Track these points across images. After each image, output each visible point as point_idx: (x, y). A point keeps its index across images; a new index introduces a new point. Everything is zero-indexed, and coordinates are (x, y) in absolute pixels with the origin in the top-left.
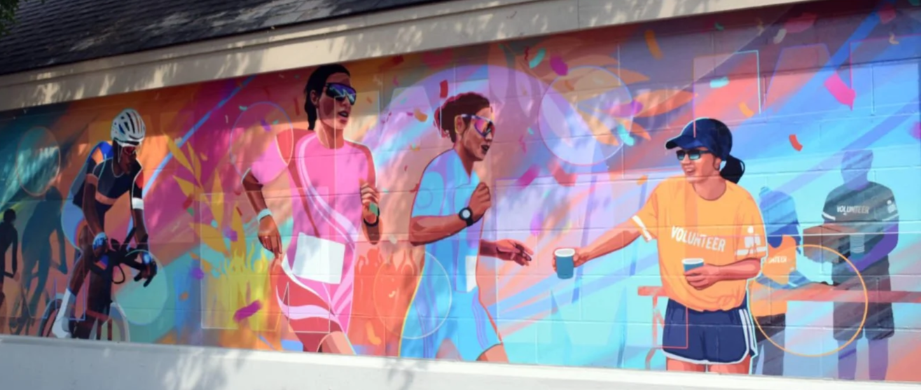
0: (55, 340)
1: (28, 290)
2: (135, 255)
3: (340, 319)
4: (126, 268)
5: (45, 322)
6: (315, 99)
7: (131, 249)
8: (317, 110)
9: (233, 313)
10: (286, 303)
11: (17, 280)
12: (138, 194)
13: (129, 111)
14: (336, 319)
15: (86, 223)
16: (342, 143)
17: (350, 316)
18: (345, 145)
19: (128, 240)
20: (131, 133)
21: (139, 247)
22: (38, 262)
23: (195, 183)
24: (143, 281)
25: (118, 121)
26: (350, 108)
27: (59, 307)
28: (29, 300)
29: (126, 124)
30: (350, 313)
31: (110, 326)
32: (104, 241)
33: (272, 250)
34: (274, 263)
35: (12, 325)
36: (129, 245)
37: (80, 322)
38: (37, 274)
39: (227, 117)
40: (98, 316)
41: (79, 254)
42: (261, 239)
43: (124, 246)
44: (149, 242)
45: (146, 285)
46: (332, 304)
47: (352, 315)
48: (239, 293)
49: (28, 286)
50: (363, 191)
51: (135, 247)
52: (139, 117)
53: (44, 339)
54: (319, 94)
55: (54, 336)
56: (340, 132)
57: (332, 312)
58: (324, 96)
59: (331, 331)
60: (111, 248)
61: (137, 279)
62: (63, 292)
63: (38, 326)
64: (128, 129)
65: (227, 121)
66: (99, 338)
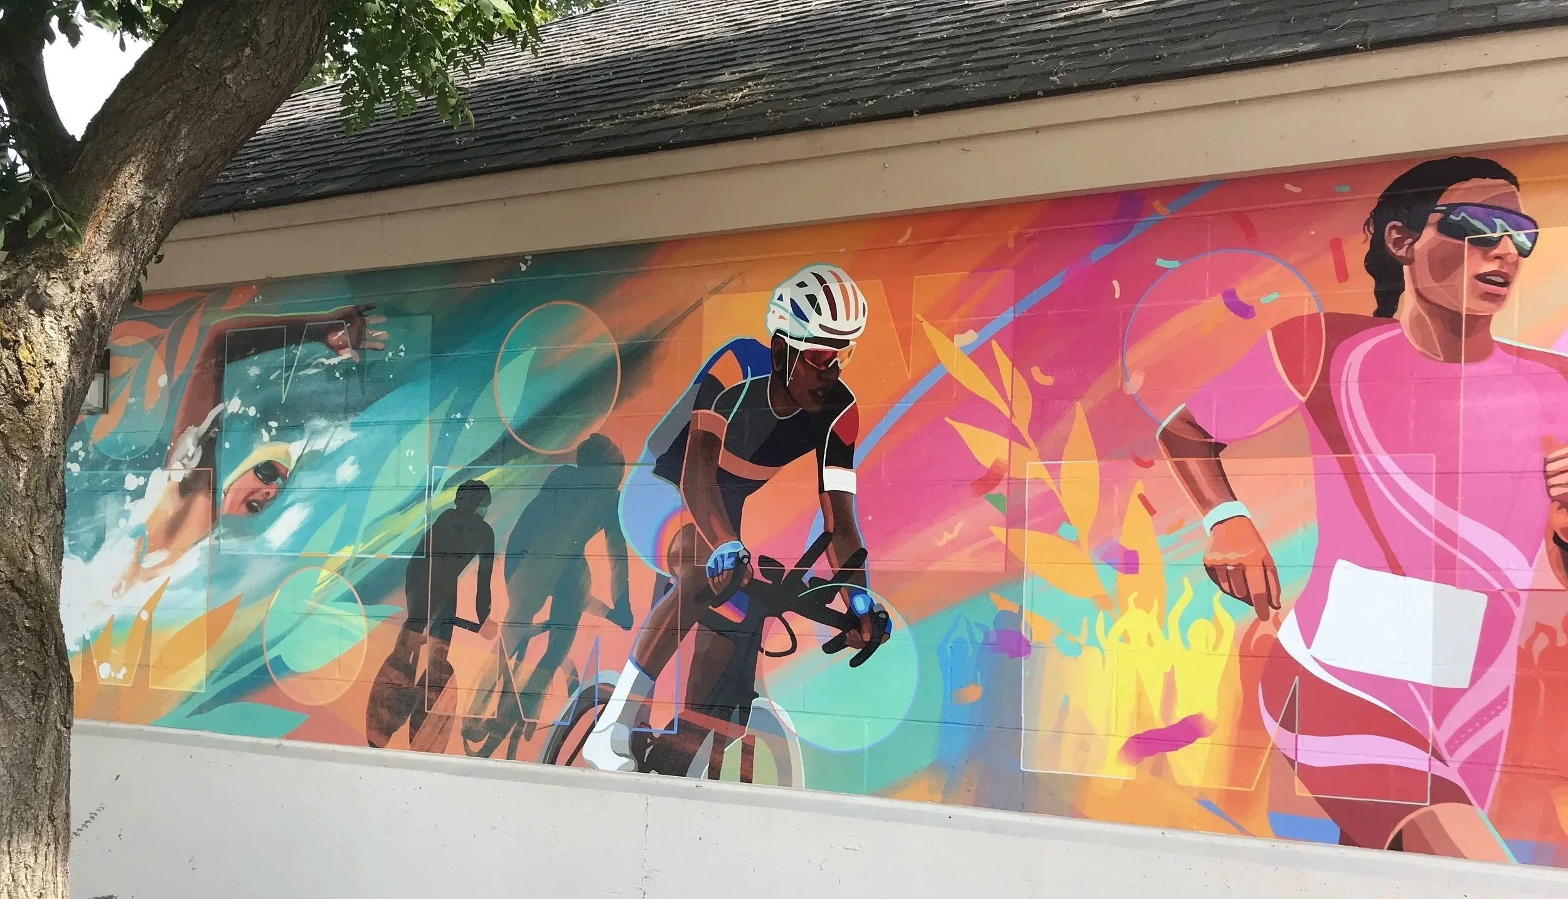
0: (587, 772)
1: (520, 659)
2: (830, 595)
3: (1462, 771)
4: (800, 623)
5: (563, 734)
6: (1398, 243)
7: (815, 581)
8: (1406, 268)
9: (1119, 741)
10: (1288, 724)
11: (488, 636)
12: (842, 457)
13: (823, 270)
14: (1451, 773)
15: (689, 518)
16: (1484, 348)
17: (1498, 768)
18: (1498, 351)
19: (809, 559)
20: (826, 318)
21: (840, 577)
22: (550, 598)
23: (1013, 435)
24: (851, 652)
25: (788, 290)
26: (1516, 265)
27: (605, 702)
28: (519, 682)
29: (812, 299)
30: (1501, 760)
31: (748, 751)
32: (740, 562)
33: (1247, 599)
34: (1254, 627)
35: (469, 733)
36: (813, 571)
37: (663, 736)
38: (546, 626)
39: (1116, 283)
40: (713, 725)
41: (669, 586)
42: (1213, 571)
43: (796, 575)
44: (871, 565)
45: (855, 662)
46: (1440, 735)
47: (1504, 765)
48: (1141, 695)
49: (521, 651)
50: (1551, 467)
51: (830, 577)
52: (849, 284)
53: (559, 769)
54: (1415, 229)
55: (591, 766)
56: (1480, 323)
57: (1436, 755)
58: (1429, 234)
59: (1434, 802)
60: (758, 576)
61: (831, 647)
62: (620, 670)
63: (543, 739)
64: (819, 312)
65: (1117, 295)
66: (714, 773)
